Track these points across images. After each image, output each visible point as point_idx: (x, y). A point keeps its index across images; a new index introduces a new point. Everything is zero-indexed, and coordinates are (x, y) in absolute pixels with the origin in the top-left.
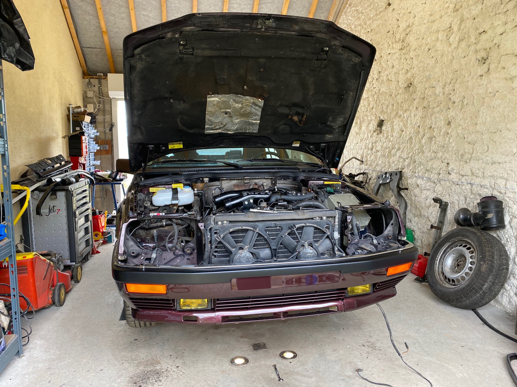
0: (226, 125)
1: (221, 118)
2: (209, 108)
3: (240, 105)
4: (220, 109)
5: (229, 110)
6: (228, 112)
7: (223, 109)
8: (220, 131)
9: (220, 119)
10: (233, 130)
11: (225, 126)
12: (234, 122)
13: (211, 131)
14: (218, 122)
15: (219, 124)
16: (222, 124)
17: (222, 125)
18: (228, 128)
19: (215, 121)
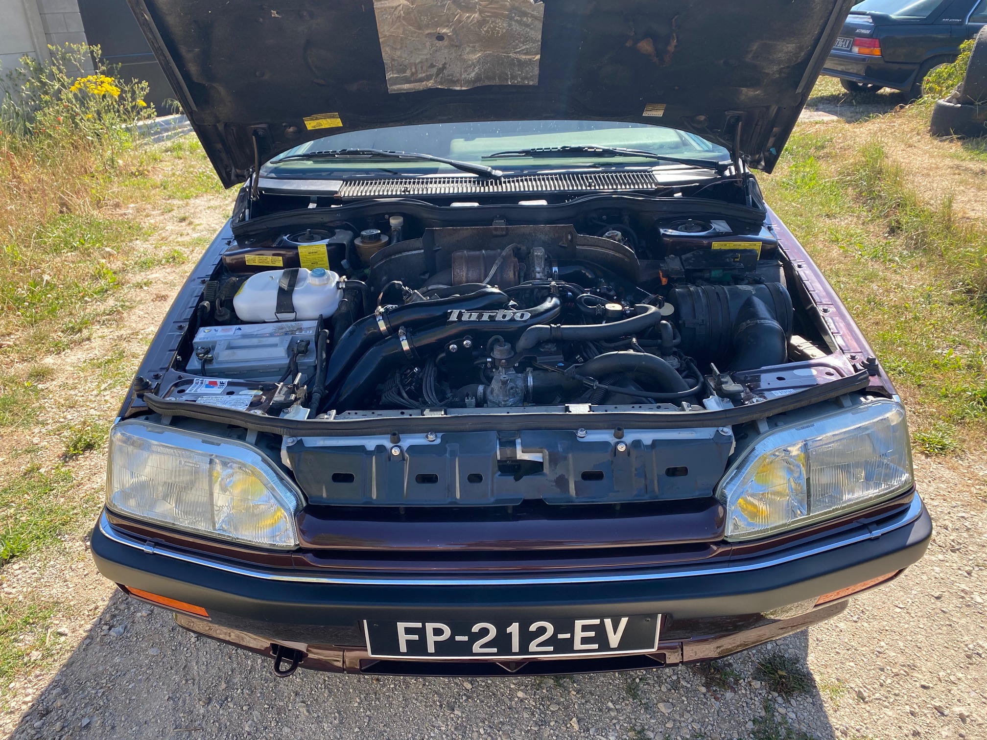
0: (444, 67)
1: (426, 52)
2: (386, 28)
3: (477, 15)
4: (420, 29)
5: (444, 31)
6: (446, 34)
7: (427, 26)
8: (430, 84)
9: (423, 55)
10: (468, 82)
11: (441, 70)
12: (465, 61)
13: (406, 86)
14: (421, 62)
15: (425, 68)
16: (432, 66)
17: (435, 70)
18: (452, 75)
19: (412, 61)
